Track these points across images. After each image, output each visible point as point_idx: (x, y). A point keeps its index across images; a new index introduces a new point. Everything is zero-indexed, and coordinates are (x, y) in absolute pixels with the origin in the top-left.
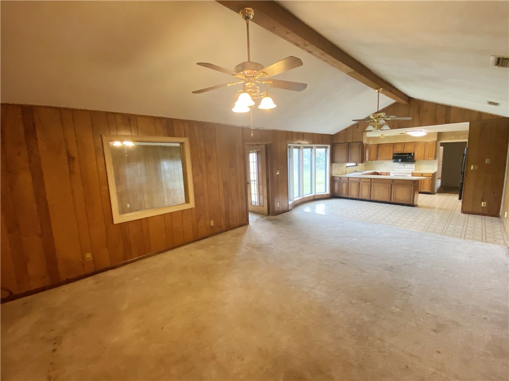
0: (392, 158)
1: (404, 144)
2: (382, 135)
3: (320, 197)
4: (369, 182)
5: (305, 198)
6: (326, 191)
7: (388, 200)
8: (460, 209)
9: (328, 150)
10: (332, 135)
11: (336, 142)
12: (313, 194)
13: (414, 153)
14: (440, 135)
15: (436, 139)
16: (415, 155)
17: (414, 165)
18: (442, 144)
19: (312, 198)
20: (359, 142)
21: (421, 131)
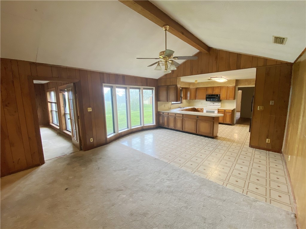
0: (205, 98)
1: (213, 88)
2: (196, 81)
3: (147, 128)
4: (181, 117)
5: (132, 129)
6: (153, 123)
7: (195, 132)
8: (248, 144)
9: (154, 91)
10: (157, 80)
11: (159, 85)
12: (142, 126)
13: (220, 95)
14: (237, 82)
15: (234, 85)
16: (221, 96)
17: (220, 103)
18: (239, 89)
19: (141, 129)
20: (174, 85)
21: (221, 77)
